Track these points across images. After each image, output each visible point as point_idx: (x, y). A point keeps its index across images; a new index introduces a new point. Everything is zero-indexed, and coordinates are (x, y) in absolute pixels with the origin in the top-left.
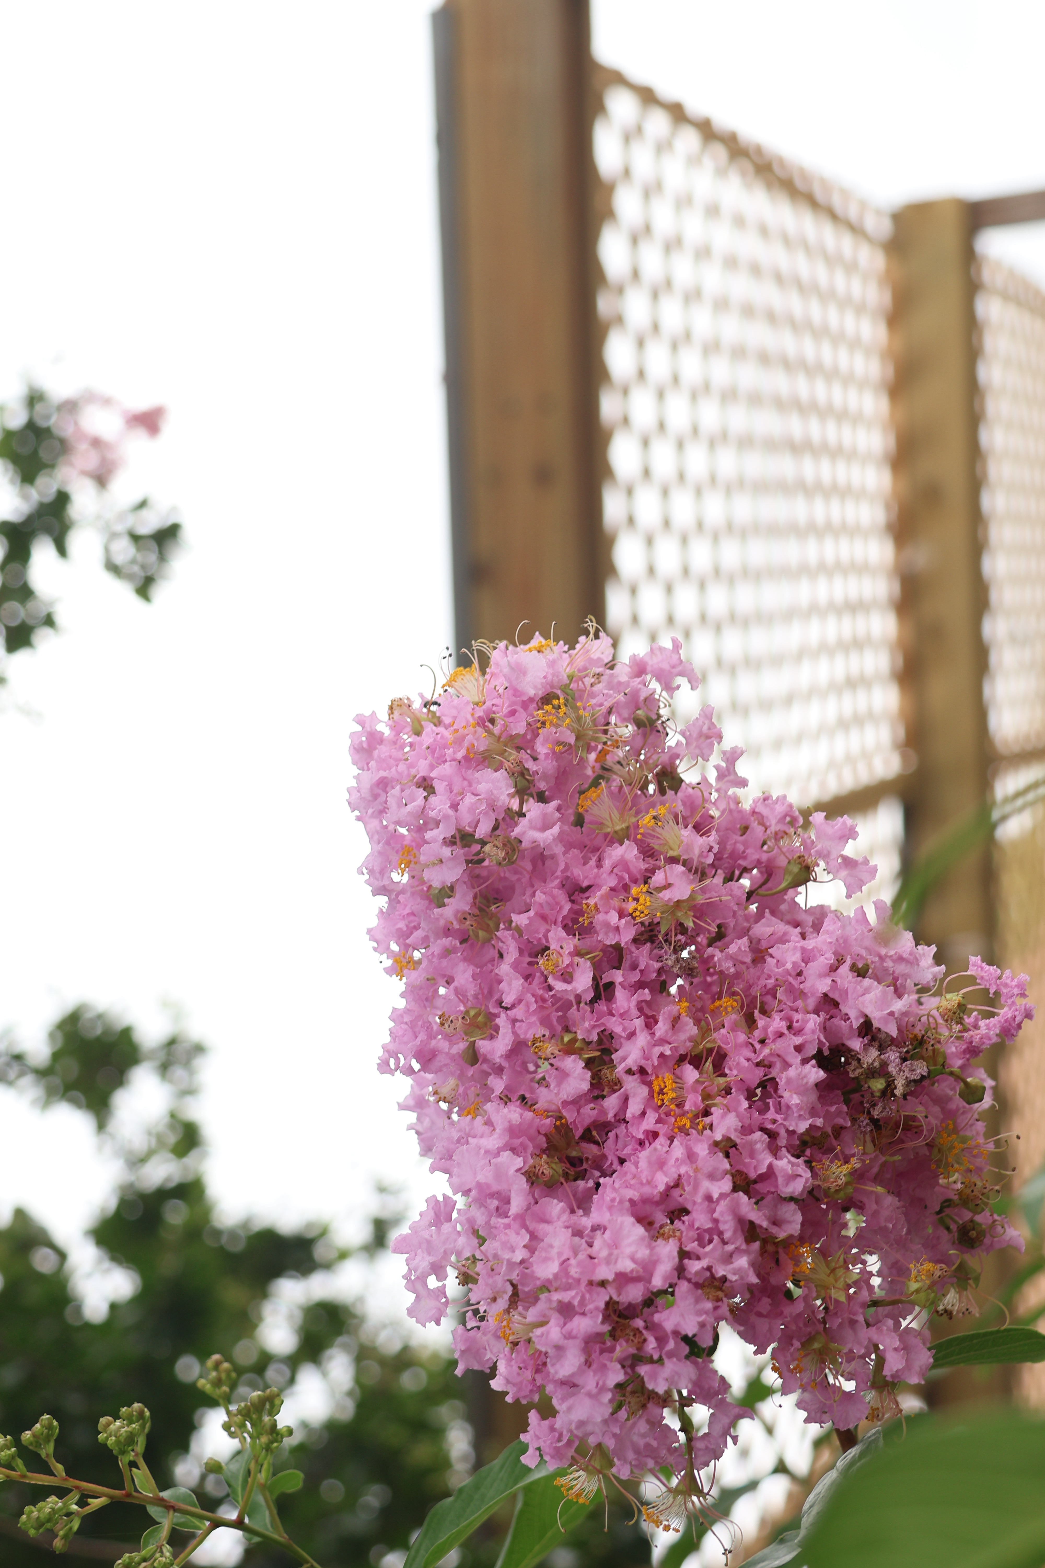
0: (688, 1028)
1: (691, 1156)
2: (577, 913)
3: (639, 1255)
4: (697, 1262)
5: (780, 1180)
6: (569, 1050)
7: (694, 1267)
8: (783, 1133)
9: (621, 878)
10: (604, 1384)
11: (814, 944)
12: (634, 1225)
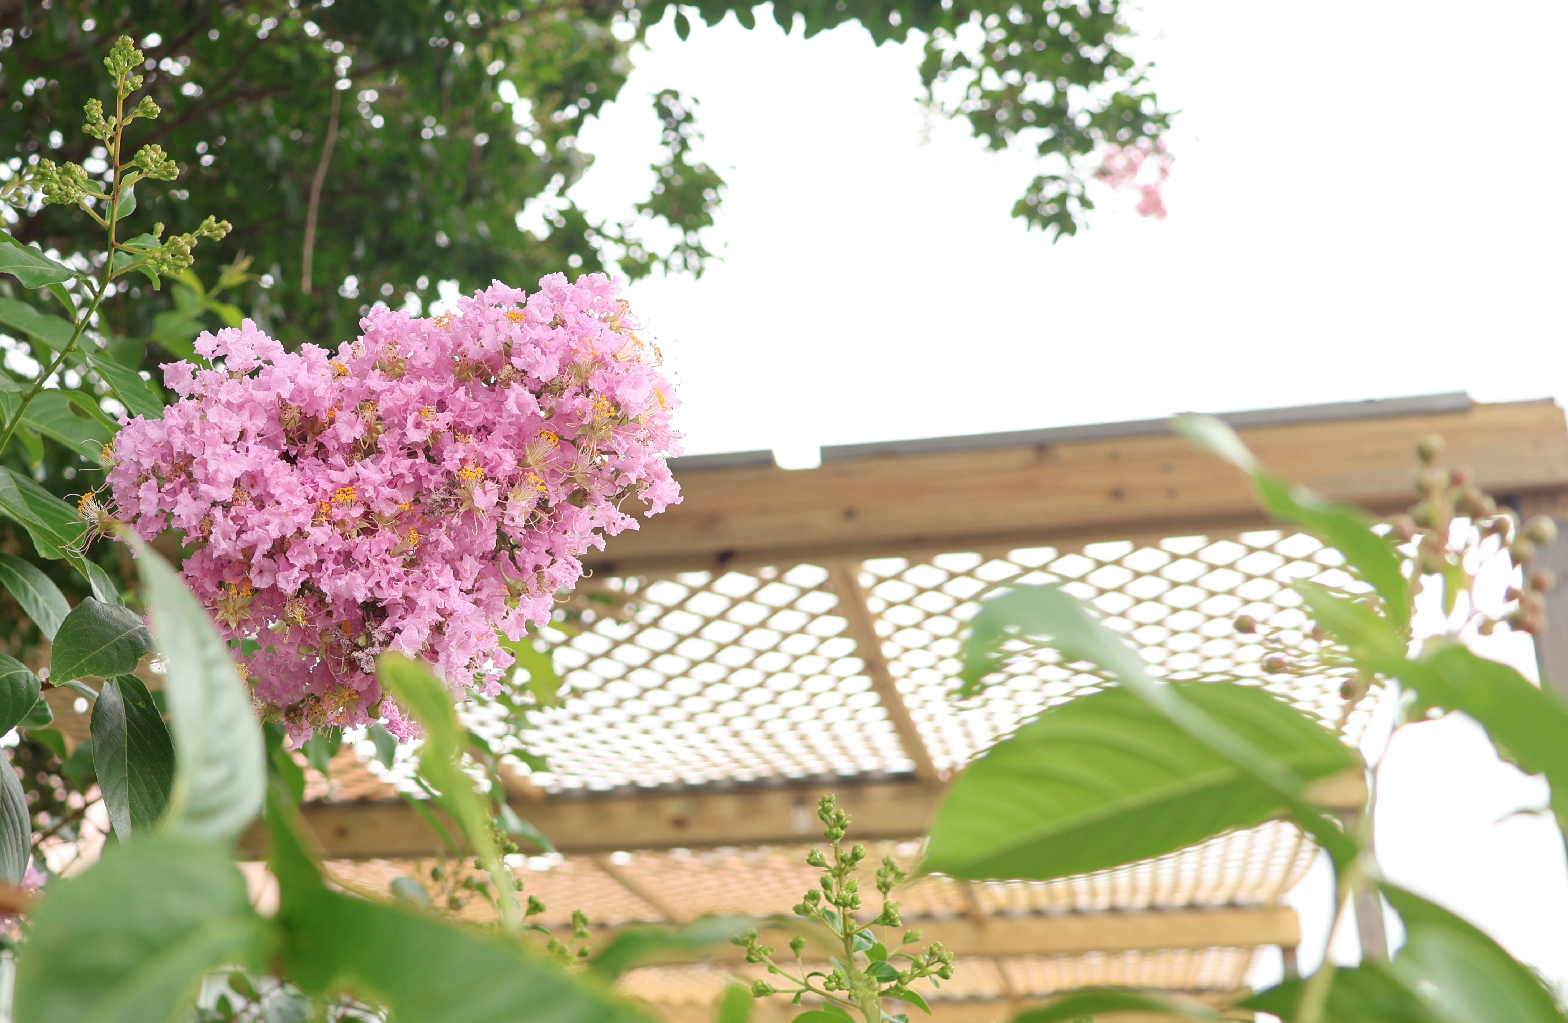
0: (389, 510)
1: (296, 511)
2: (466, 432)
3: (220, 475)
4: (221, 514)
5: (286, 573)
6: (370, 429)
7: (218, 513)
8: (320, 575)
9: (491, 461)
10: (142, 456)
11: (452, 596)
12: (241, 471)
